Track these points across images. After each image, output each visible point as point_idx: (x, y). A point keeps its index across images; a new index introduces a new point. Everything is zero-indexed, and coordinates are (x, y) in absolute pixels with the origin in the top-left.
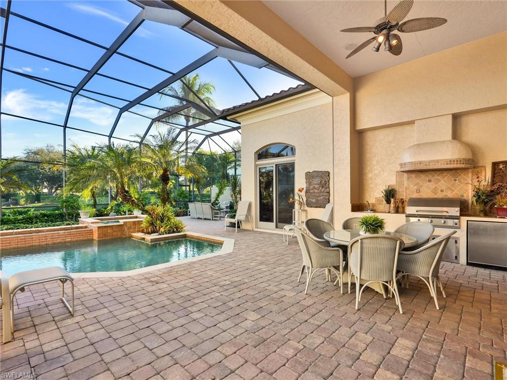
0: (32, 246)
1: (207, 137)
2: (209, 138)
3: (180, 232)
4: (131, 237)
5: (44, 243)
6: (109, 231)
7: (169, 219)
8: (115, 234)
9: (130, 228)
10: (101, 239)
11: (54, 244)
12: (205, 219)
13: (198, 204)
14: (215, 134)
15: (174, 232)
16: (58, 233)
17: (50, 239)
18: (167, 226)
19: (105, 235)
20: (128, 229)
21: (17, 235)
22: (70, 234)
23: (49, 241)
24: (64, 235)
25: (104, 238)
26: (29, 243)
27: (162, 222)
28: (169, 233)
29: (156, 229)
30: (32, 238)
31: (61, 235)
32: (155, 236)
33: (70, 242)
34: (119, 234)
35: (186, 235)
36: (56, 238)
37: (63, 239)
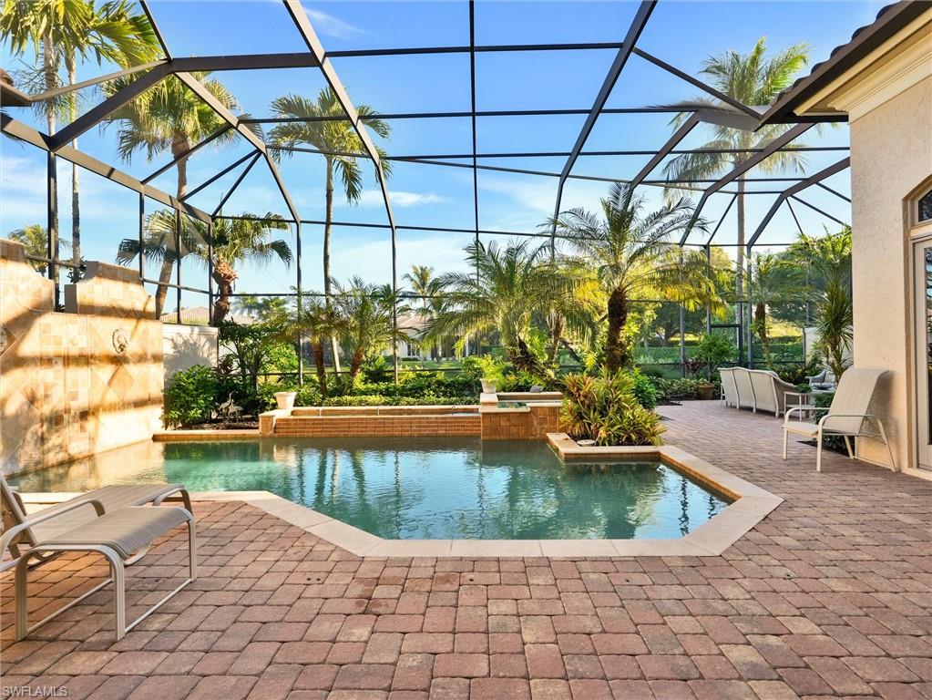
0: (392, 436)
1: (784, 195)
2: (789, 198)
3: (650, 444)
4: (547, 440)
5: (407, 434)
6: (503, 424)
7: (620, 410)
8: (514, 430)
9: (543, 421)
10: (488, 438)
11: (420, 437)
12: (761, 412)
13: (742, 373)
14: (806, 183)
15: (629, 442)
16: (428, 418)
17: (417, 427)
18: (612, 426)
19: (495, 431)
20: (541, 424)
21: (384, 414)
22: (445, 422)
23: (414, 431)
24: (436, 422)
25: (492, 438)
26: (389, 431)
27: (603, 414)
28: (618, 444)
29: (590, 428)
30: (393, 423)
31: (432, 422)
32: (585, 447)
33: (444, 436)
34: (522, 431)
35: (658, 453)
36: (426, 426)
37: (434, 430)
